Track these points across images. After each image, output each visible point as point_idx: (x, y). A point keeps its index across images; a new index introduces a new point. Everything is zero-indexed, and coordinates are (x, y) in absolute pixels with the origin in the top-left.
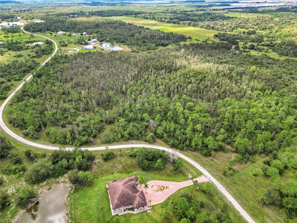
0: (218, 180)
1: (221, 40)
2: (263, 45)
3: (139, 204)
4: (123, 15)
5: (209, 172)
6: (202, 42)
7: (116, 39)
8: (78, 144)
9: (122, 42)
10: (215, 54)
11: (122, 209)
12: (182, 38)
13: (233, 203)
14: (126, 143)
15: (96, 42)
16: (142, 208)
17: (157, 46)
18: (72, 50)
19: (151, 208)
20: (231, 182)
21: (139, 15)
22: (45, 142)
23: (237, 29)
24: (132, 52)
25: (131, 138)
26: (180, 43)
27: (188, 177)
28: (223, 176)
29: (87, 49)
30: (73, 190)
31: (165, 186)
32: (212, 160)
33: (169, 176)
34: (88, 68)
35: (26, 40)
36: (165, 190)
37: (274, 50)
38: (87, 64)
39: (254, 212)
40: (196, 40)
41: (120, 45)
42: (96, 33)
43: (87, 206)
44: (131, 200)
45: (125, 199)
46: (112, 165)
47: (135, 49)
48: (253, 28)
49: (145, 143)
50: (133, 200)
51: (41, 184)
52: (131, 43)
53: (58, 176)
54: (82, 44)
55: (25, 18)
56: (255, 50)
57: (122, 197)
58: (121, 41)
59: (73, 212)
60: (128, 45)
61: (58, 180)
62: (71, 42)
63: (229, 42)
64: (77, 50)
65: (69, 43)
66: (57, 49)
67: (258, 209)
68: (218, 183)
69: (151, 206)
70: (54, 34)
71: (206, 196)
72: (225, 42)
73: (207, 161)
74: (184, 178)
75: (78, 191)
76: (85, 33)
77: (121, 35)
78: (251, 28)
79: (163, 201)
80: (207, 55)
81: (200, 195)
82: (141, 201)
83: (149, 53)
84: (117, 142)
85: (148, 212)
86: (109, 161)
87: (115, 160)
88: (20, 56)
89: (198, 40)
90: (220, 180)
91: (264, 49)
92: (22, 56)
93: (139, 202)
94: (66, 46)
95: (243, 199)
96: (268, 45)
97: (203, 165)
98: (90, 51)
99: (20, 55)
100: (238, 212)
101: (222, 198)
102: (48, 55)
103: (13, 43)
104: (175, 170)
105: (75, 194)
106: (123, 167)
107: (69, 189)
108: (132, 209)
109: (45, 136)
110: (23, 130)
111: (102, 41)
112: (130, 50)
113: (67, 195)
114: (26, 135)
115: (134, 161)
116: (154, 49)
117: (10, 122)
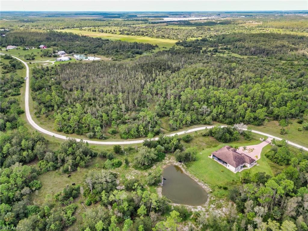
1: (185, 47)
2: (222, 49)
4: (65, 28)
5: (270, 134)
6: (170, 49)
9: (94, 53)
11: (239, 167)
12: (151, 46)
15: (64, 54)
16: (252, 163)
17: (134, 54)
18: (45, 63)
21: (83, 28)
24: (114, 60)
26: (153, 51)
27: (260, 141)
28: (282, 135)
29: (63, 61)
30: (185, 166)
31: (251, 148)
32: (265, 127)
33: (246, 142)
36: (253, 151)
37: (233, 52)
40: (163, 48)
42: (55, 45)
43: (209, 173)
44: (242, 159)
46: (195, 144)
47: (114, 58)
48: (202, 37)
51: (153, 168)
53: (160, 160)
54: (50, 56)
56: (219, 53)
57: (236, 159)
59: (202, 179)
61: (163, 162)
62: (34, 56)
64: (52, 63)
66: (25, 63)
69: (256, 162)
72: (191, 48)
73: (262, 129)
74: (257, 142)
75: (190, 166)
76: (42, 46)
79: (260, 157)
82: (250, 158)
83: (131, 60)
85: (257, 165)
86: (191, 142)
87: (194, 141)
89: (166, 48)
91: (225, 52)
94: (33, 59)
96: (226, 49)
101: (294, 147)
102: (21, 69)
104: (248, 138)
105: (190, 168)
106: (206, 144)
107: (181, 166)
108: (244, 166)
109: (110, 135)
110: (82, 134)
111: (70, 53)
112: (110, 59)
113: (184, 170)
114: (91, 138)
115: (210, 139)
116: (133, 57)
117: (60, 131)
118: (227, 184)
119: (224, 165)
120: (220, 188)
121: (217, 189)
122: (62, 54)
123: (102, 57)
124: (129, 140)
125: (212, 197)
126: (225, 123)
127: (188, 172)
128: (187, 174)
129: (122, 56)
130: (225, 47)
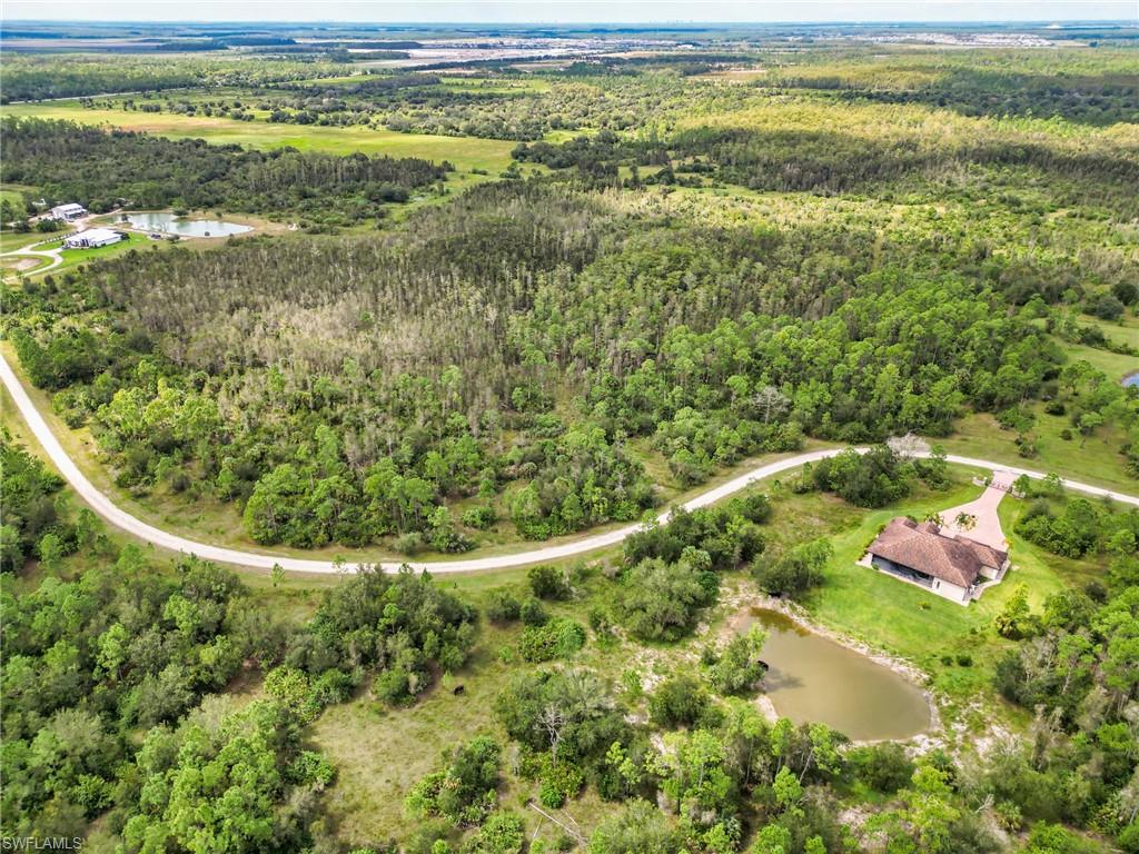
1: (551, 167)
2: (684, 170)
3: (996, 557)
17: (378, 202)
21: (95, 98)
23: (546, 131)
24: (313, 233)
28: (1026, 460)
29: (97, 247)
30: (798, 607)
32: (966, 440)
33: (940, 497)
40: (475, 172)
43: (887, 617)
46: (789, 525)
49: (786, 454)
53: (711, 600)
56: (681, 184)
59: (878, 643)
61: (722, 606)
64: (52, 260)
72: (570, 171)
74: (969, 492)
86: (772, 521)
89: (485, 173)
91: (700, 180)
93: (991, 553)
95: (1108, 482)
96: (696, 169)
97: (967, 454)
104: (938, 481)
105: (819, 613)
106: (821, 518)
107: (786, 611)
108: (983, 579)
109: (478, 533)
110: (369, 543)
111: (106, 209)
112: (294, 228)
113: (803, 623)
114: (411, 552)
115: (825, 501)
116: (382, 215)
117: (269, 542)
118: (960, 646)
119: (921, 585)
120: (947, 662)
121: (941, 671)
122: (74, 216)
123: (254, 219)
124: (555, 540)
125: (938, 697)
126: (843, 440)
127: (821, 626)
128: (822, 635)
129: (334, 215)
130: (689, 161)
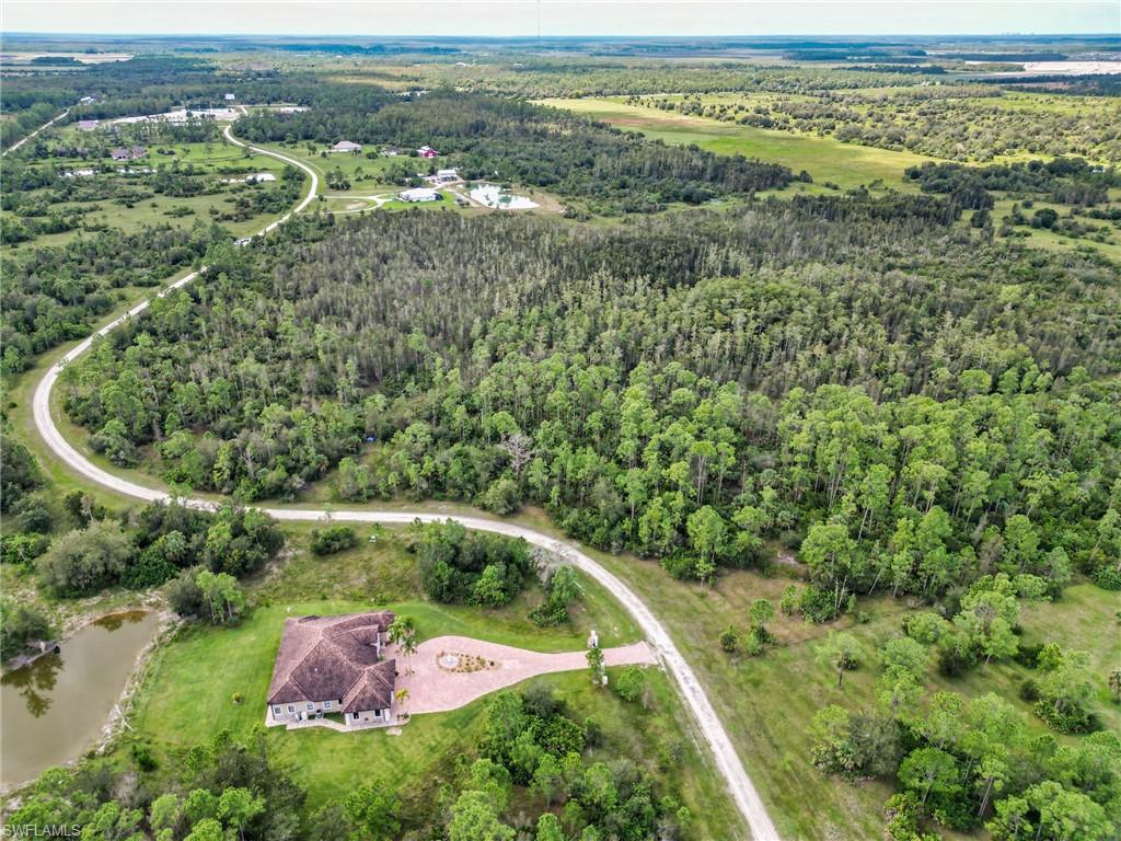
0: (692, 664)
1: (926, 189)
3: (362, 700)
5: (674, 633)
6: (849, 192)
7: (524, 173)
8: (249, 494)
9: (543, 184)
10: (876, 238)
11: (304, 707)
12: (776, 177)
13: (715, 748)
14: (415, 506)
15: (453, 179)
16: (371, 715)
17: (668, 200)
18: (361, 200)
19: (407, 721)
20: (742, 678)
22: (151, 478)
23: (1011, 154)
24: (566, 217)
25: (438, 494)
26: (757, 195)
27: (586, 641)
28: (719, 655)
30: (175, 632)
31: (488, 659)
32: (702, 596)
33: (517, 628)
34: (384, 259)
35: (221, 165)
36: (483, 671)
38: (386, 246)
39: (785, 790)
41: (532, 192)
42: (467, 149)
43: (198, 687)
44: (341, 682)
45: (320, 677)
46: (334, 571)
47: (580, 206)
49: (482, 513)
50: (345, 683)
51: (83, 602)
52: (574, 188)
53: (142, 586)
54: (401, 184)
55: (248, 97)
56: (1055, 230)
57: (311, 670)
58: (540, 178)
59: (144, 700)
60: (562, 193)
61: (140, 595)
62: (366, 177)
63: (954, 195)
64: (375, 204)
65: (359, 180)
66: (312, 195)
67: (808, 783)
68: (689, 673)
69: (406, 716)
70: (321, 149)
71: (624, 712)
72: (939, 197)
73: (682, 597)
75: (187, 638)
76: (425, 150)
77: (550, 160)
78: (1073, 150)
79: (459, 704)
80: (847, 239)
81: (605, 705)
82: (371, 690)
84: (386, 500)
85: (388, 732)
86: (331, 559)
87: (351, 557)
88: (184, 213)
89: (836, 188)
90: (704, 666)
91: (1092, 230)
92: (192, 213)
93: (363, 692)
94: (346, 187)
95: (763, 740)
97: (660, 608)
98: (416, 208)
99: (186, 209)
100: (724, 782)
101: (682, 722)
102: (275, 213)
103: (177, 172)
104: (545, 611)
105: (174, 646)
106: (370, 581)
107: (163, 629)
108: (337, 716)
111: (474, 177)
112: (563, 211)
116: (648, 212)
127: (150, 657)
